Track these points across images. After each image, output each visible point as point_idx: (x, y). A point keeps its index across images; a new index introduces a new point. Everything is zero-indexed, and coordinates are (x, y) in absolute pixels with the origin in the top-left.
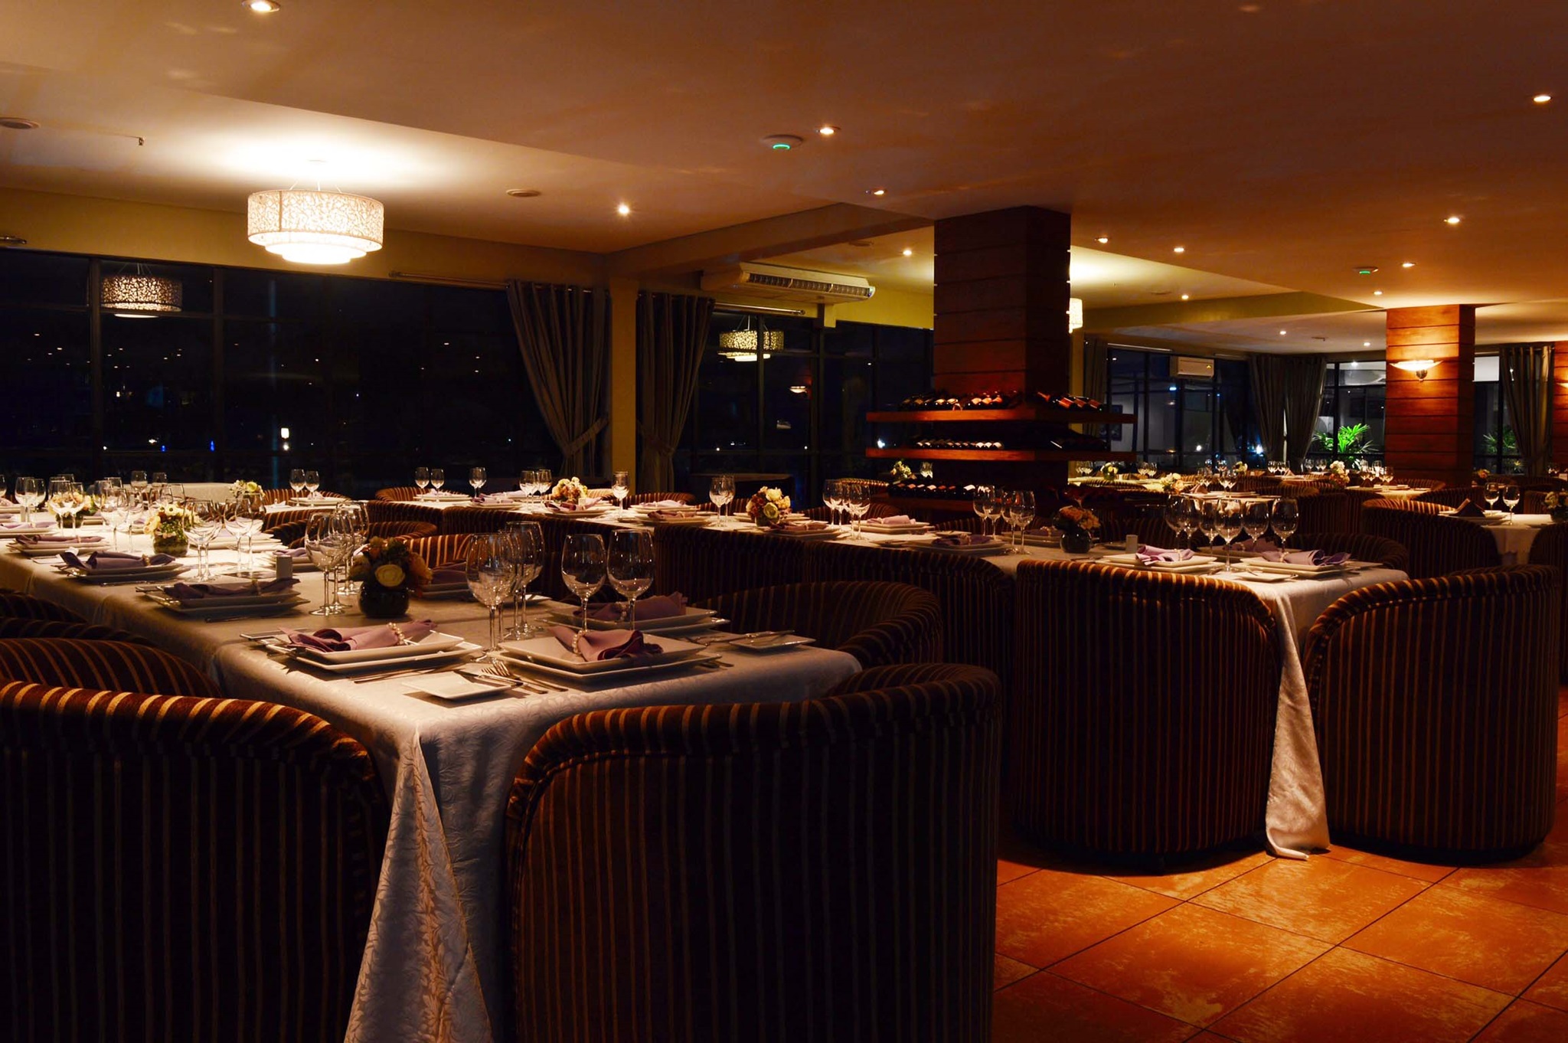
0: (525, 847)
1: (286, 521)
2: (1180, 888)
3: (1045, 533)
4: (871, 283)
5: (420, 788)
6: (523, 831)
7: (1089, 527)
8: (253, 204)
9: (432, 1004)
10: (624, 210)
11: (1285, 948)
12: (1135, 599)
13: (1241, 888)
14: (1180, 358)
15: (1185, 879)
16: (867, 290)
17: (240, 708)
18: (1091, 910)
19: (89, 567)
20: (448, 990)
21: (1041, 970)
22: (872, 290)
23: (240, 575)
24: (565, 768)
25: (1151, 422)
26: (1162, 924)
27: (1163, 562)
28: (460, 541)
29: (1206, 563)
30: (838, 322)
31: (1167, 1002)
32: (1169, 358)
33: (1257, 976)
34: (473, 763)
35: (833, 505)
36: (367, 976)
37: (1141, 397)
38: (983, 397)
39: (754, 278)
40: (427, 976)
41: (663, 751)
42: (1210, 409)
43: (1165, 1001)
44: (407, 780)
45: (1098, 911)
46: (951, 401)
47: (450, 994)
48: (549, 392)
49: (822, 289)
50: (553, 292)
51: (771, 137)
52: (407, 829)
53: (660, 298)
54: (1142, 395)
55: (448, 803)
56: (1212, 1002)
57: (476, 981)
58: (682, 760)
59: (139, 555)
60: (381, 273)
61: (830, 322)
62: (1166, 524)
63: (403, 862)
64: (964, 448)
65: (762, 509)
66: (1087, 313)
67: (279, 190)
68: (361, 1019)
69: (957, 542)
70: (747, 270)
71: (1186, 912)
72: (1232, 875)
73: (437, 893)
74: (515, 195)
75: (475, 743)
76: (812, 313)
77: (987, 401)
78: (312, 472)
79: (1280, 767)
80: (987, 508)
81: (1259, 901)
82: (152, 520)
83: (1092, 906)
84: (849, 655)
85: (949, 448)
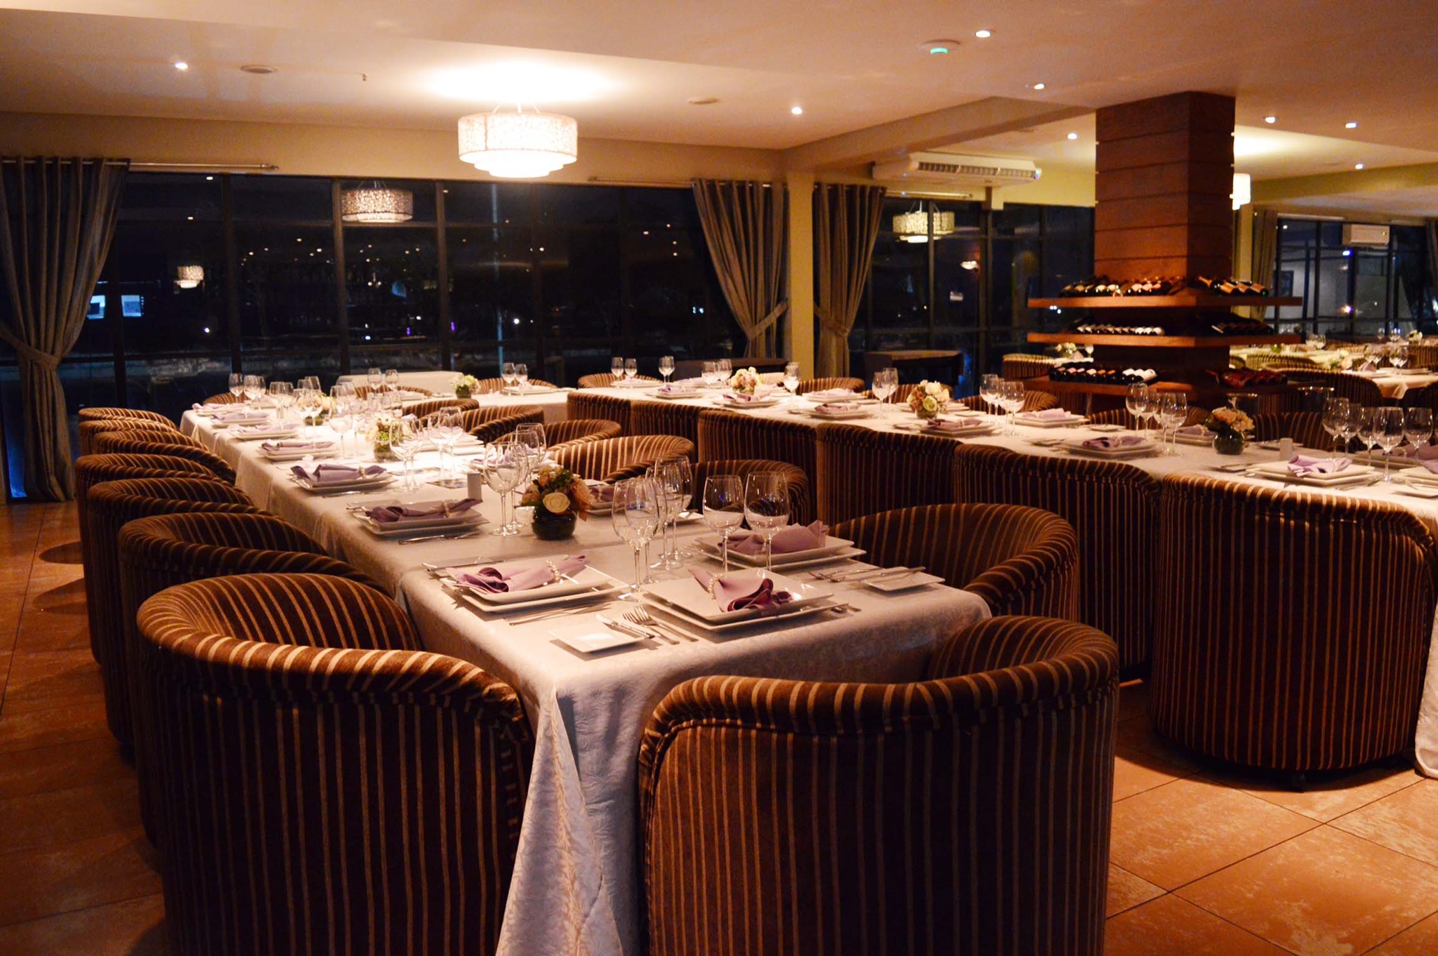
0: (655, 791)
1: (494, 417)
2: (1320, 808)
3: (1199, 432)
4: (1038, 165)
5: (556, 739)
6: (653, 776)
7: (1243, 430)
8: (462, 126)
9: (572, 932)
10: (797, 111)
11: (1427, 884)
12: (1282, 520)
13: (1384, 812)
14: (1354, 226)
15: (1325, 798)
16: (1033, 173)
17: (399, 661)
18: (1225, 828)
19: (315, 478)
20: (584, 922)
21: (1169, 892)
22: (1038, 172)
23: (443, 484)
24: (687, 728)
25: (1322, 285)
26: (1297, 847)
27: (1317, 473)
28: (638, 443)
29: (1364, 473)
30: (1006, 205)
31: (1295, 937)
32: (1341, 227)
33: (1393, 914)
34: (608, 714)
35: (989, 398)
36: (514, 903)
37: (1312, 263)
38: (1144, 283)
39: (923, 166)
40: (567, 904)
41: (773, 727)
42: (1385, 272)
43: (1293, 936)
44: (546, 730)
45: (1233, 830)
46: (1112, 287)
47: (585, 926)
48: (733, 281)
49: (989, 174)
50: (735, 189)
51: (928, 42)
52: (547, 775)
53: (834, 189)
54: (1313, 262)
55: (584, 750)
56: (1342, 941)
57: (610, 914)
58: (790, 736)
59: (357, 467)
60: (580, 179)
61: (997, 205)
62: (1323, 428)
63: (543, 803)
64: (1123, 333)
65: (921, 403)
66: (1256, 186)
67: (482, 111)
68: (510, 940)
69: (1107, 445)
70: (917, 158)
71: (1324, 836)
72: (1376, 796)
73: (573, 835)
74: (696, 103)
75: (609, 695)
76: (980, 196)
77: (1148, 287)
78: (520, 365)
79: (1433, 687)
80: (1140, 406)
81: (1402, 828)
82: (371, 429)
83: (1226, 823)
84: (976, 596)
85: (1109, 333)
